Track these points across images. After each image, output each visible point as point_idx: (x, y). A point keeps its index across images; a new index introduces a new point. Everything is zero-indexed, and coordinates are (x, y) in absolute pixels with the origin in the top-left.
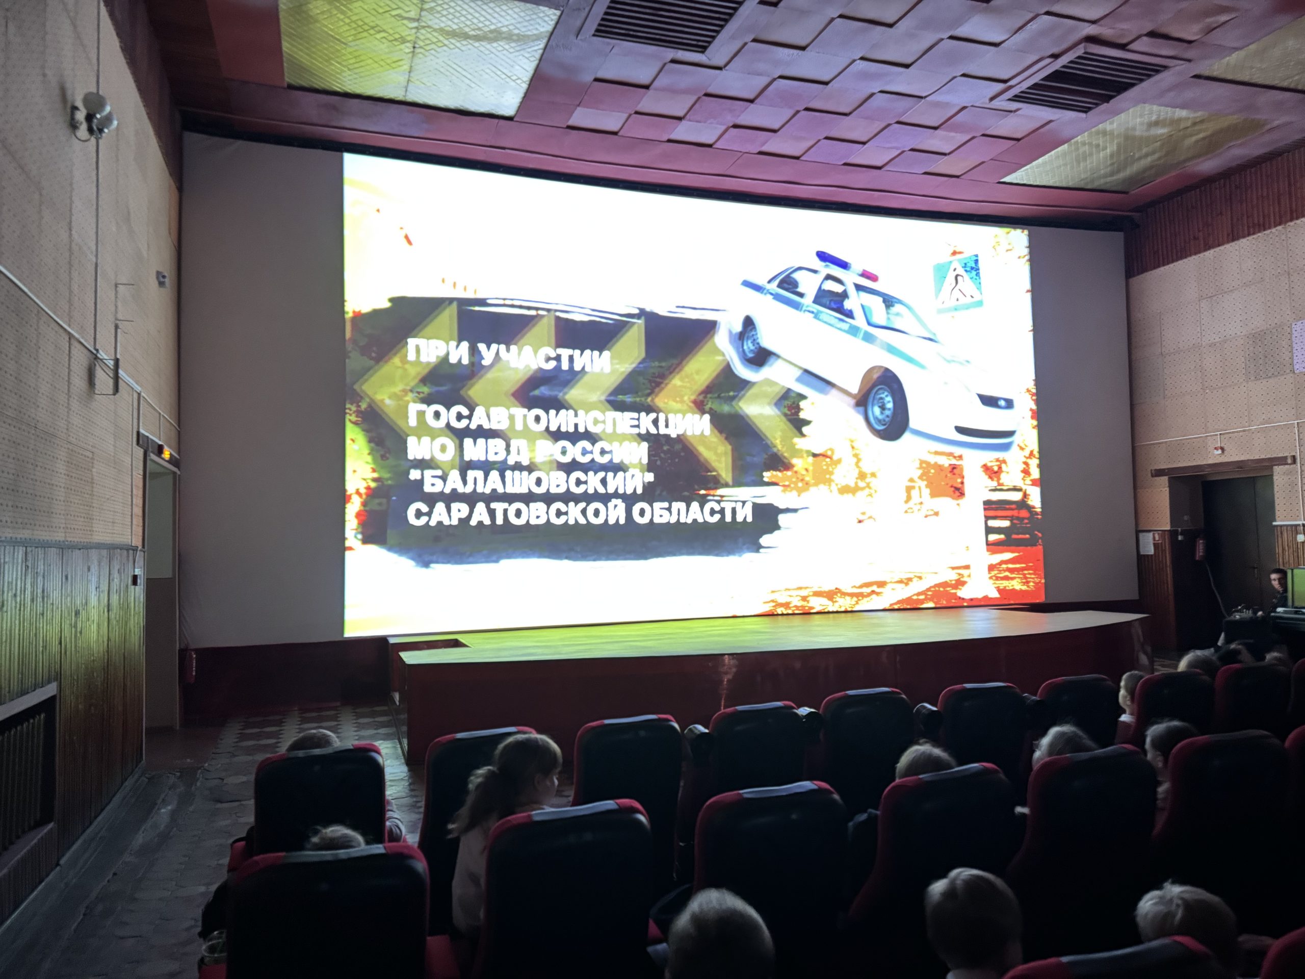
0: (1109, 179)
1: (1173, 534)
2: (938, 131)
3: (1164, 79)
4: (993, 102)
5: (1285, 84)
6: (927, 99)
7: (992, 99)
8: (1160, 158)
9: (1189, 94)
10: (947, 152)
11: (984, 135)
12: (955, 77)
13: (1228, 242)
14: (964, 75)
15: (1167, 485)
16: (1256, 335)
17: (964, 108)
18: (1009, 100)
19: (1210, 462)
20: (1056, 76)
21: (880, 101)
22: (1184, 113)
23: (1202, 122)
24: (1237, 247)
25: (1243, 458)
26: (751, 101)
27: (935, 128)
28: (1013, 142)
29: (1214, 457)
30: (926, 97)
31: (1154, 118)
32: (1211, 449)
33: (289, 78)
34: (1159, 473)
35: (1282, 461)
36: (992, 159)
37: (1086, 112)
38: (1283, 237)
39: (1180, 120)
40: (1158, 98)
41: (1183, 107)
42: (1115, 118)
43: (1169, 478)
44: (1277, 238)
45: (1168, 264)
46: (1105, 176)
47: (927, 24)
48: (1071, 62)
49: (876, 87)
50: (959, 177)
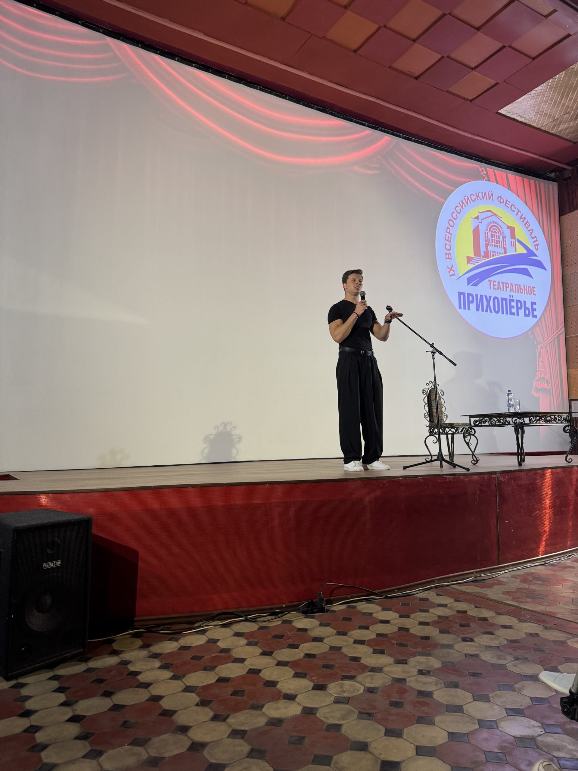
10: (473, 65)
11: (511, 47)
27: (477, 29)
28: (528, 61)
36: (504, 81)
50: (471, 101)
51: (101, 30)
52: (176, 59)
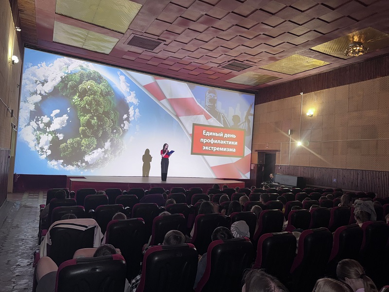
0: (249, 84)
1: (258, 165)
2: (208, 71)
3: (253, 68)
4: (218, 67)
5: (279, 72)
8: (258, 81)
9: (259, 71)
10: (211, 74)
11: (218, 72)
13: (273, 101)
14: (210, 62)
15: (257, 154)
16: (276, 122)
17: (212, 67)
18: (221, 67)
19: (266, 149)
20: (230, 64)
21: (193, 63)
24: (275, 102)
25: (271, 149)
26: (165, 60)
28: (225, 75)
29: (267, 148)
30: (204, 64)
31: (254, 74)
32: (266, 146)
33: (53, 40)
34: (256, 151)
35: (277, 151)
36: (221, 77)
37: (238, 71)
39: (260, 75)
40: (253, 70)
42: (245, 73)
43: (258, 152)
44: (282, 101)
45: (262, 103)
47: (200, 53)
48: (233, 63)
49: (192, 61)
50: (215, 79)
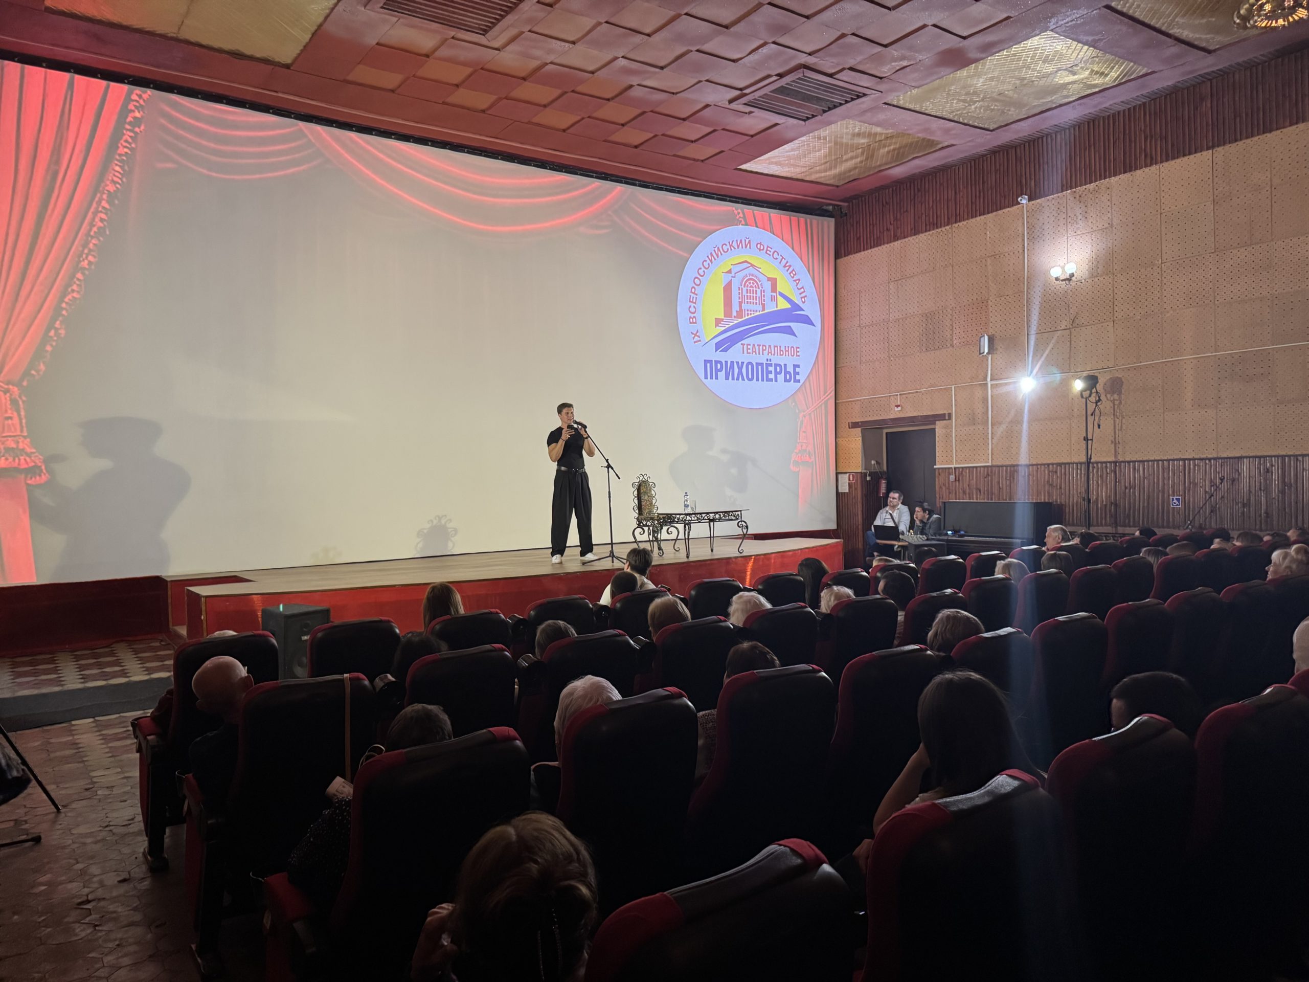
0: (823, 175)
1: (864, 475)
2: (686, 122)
3: (864, 103)
4: (731, 104)
5: (951, 117)
6: (678, 95)
7: (731, 101)
8: (861, 162)
9: (881, 116)
10: (693, 139)
11: (724, 129)
12: (700, 82)
13: (911, 236)
14: (707, 81)
15: (860, 435)
16: (928, 315)
17: (707, 106)
18: (745, 104)
19: (892, 417)
20: (782, 90)
22: (879, 130)
23: (892, 137)
24: (917, 240)
25: (915, 414)
26: (524, 79)
27: (684, 119)
28: (748, 138)
29: (895, 413)
30: (677, 93)
31: (857, 130)
32: (893, 406)
33: (49, 3)
34: (855, 425)
35: (942, 417)
36: (730, 150)
37: (805, 121)
38: (950, 236)
39: (876, 134)
41: (878, 124)
42: (827, 127)
43: (862, 429)
44: (946, 237)
45: (867, 249)
46: (820, 172)
47: (680, 38)
48: (793, 81)
49: (634, 81)
50: (702, 161)
51: (293, 116)
52: (374, 133)
